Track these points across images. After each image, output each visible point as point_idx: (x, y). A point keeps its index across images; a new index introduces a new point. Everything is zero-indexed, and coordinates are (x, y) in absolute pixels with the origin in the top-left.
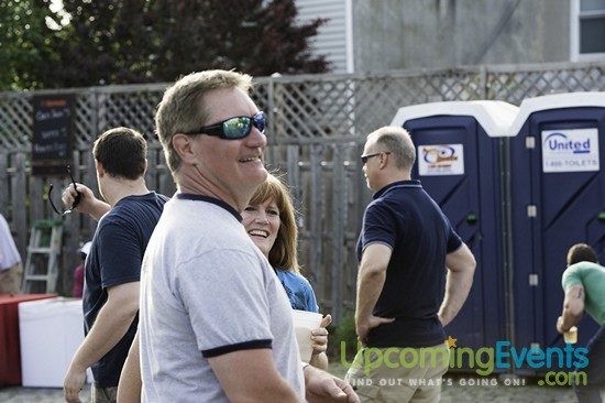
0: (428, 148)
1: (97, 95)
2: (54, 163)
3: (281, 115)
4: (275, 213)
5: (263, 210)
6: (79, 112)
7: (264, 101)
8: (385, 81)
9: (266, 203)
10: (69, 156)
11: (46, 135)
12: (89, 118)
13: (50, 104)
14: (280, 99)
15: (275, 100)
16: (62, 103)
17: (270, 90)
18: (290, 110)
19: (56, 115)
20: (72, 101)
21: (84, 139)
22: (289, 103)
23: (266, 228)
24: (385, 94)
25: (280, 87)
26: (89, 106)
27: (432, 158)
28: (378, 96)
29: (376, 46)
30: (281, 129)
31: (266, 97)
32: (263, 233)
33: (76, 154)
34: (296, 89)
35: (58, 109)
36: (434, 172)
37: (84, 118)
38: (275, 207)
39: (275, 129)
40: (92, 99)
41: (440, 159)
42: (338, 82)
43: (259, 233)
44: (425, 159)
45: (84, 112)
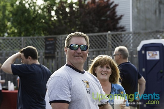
0: (150, 52)
1: (62, 37)
2: (51, 55)
3: (110, 43)
4: (109, 68)
5: (105, 67)
6: (57, 42)
7: (106, 39)
8: (139, 34)
9: (106, 65)
10: (54, 53)
11: (48, 48)
12: (60, 43)
13: (49, 39)
14: (110, 38)
15: (109, 39)
16: (52, 39)
17: (108, 36)
18: (113, 41)
19: (51, 42)
20: (55, 39)
21: (58, 49)
22: (113, 39)
23: (106, 73)
24: (139, 37)
25: (110, 35)
26: (60, 40)
27: (151, 55)
28: (137, 38)
29: (138, 24)
30: (110, 47)
31: (106, 38)
32: (105, 74)
33: (56, 53)
34: (114, 36)
35: (52, 41)
36: (151, 59)
37: (58, 43)
38: (109, 66)
39: (109, 46)
40: (60, 38)
41: (153, 55)
42: (126, 34)
43: (104, 74)
44: (149, 55)
45: (58, 42)
